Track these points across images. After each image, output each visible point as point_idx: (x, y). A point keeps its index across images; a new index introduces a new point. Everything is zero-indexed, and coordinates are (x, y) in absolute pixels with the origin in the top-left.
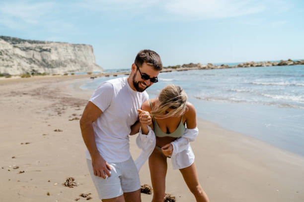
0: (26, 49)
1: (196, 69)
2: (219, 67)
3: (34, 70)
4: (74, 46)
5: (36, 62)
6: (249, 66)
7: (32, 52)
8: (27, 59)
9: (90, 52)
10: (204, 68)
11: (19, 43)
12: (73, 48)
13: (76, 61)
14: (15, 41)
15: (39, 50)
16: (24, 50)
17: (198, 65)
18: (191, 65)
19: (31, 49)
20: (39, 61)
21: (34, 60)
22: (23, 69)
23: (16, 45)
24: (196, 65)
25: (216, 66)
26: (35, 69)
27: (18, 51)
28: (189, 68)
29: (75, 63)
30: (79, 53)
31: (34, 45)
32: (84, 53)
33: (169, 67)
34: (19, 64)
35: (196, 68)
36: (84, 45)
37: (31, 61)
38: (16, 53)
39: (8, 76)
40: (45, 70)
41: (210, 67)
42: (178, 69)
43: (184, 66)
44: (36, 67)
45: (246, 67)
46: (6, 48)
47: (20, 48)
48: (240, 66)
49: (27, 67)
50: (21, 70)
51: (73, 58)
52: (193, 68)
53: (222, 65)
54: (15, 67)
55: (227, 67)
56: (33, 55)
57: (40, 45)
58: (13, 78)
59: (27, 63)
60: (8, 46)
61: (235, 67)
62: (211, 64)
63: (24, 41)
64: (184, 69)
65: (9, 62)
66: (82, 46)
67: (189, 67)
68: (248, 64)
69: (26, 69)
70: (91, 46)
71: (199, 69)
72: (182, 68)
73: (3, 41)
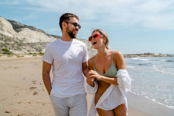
1: (151, 56)
2: (166, 56)
10: (156, 56)
17: (153, 54)
18: (148, 54)
24: (152, 54)
25: (163, 55)
33: (136, 55)
41: (160, 56)
42: (141, 56)
43: (145, 54)
52: (150, 56)
53: (167, 55)
62: (161, 54)
64: (144, 56)
67: (148, 55)
71: (153, 56)
72: (143, 55)
73: (53, 38)
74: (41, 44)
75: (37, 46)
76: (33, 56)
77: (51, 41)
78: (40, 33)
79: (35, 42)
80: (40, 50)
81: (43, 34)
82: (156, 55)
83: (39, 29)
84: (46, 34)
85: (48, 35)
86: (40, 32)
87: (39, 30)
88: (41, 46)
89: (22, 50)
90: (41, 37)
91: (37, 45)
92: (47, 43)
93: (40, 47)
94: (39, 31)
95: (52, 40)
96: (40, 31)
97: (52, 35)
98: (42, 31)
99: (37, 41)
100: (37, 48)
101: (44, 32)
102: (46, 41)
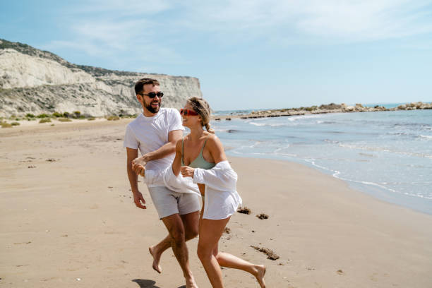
0: (112, 83)
1: (339, 112)
2: (371, 109)
3: (122, 111)
4: (175, 78)
5: (125, 100)
6: (415, 108)
7: (120, 86)
8: (113, 96)
9: (196, 87)
10: (351, 111)
11: (104, 75)
12: (173, 82)
13: (177, 99)
14: (98, 73)
15: (129, 84)
16: (110, 84)
17: (343, 107)
18: (331, 107)
19: (119, 83)
20: (128, 99)
21: (122, 97)
22: (108, 109)
23: (99, 77)
24: (339, 107)
25: (367, 108)
26: (124, 109)
27: (102, 86)
28: (329, 111)
29: (176, 101)
30: (181, 88)
31: (122, 78)
32: (188, 88)
33: (302, 109)
34: (103, 103)
35: (338, 110)
36: (188, 78)
37: (119, 98)
38: (99, 88)
39: (91, 118)
40: (136, 111)
41: (359, 109)
42: (313, 111)
43: (322, 107)
44: (124, 107)
45: (409, 109)
46: (87, 81)
47: (104, 81)
48: (401, 108)
49: (113, 106)
50: (106, 111)
51: (173, 95)
52: (335, 110)
53: (376, 107)
54: (98, 107)
55: (384, 109)
56: (121, 91)
57: (131, 77)
58: (97, 120)
59: (114, 101)
60: (90, 79)
61: (394, 110)
62: (360, 106)
63: (110, 72)
64: (321, 111)
65: (90, 99)
66: (185, 79)
67: (330, 109)
68: (412, 106)
69: (112, 109)
70: (197, 79)
71: (343, 112)
72: (318, 110)
73: (83, 72)
74: (52, 91)
75: (42, 95)
76: (41, 122)
77: (77, 82)
78: (48, 60)
79: (36, 87)
80: (51, 107)
81: (56, 62)
82: (350, 108)
83: (45, 52)
84: (63, 64)
85: (69, 66)
86: (47, 58)
87: (43, 54)
88: (53, 95)
89: (4, 106)
90: (51, 72)
91: (42, 92)
92: (68, 86)
93: (50, 98)
94: (44, 57)
95: (81, 78)
96: (47, 55)
97: (78, 67)
98: (52, 55)
99: (40, 83)
100: (41, 100)
101: (57, 59)
102: (66, 82)
